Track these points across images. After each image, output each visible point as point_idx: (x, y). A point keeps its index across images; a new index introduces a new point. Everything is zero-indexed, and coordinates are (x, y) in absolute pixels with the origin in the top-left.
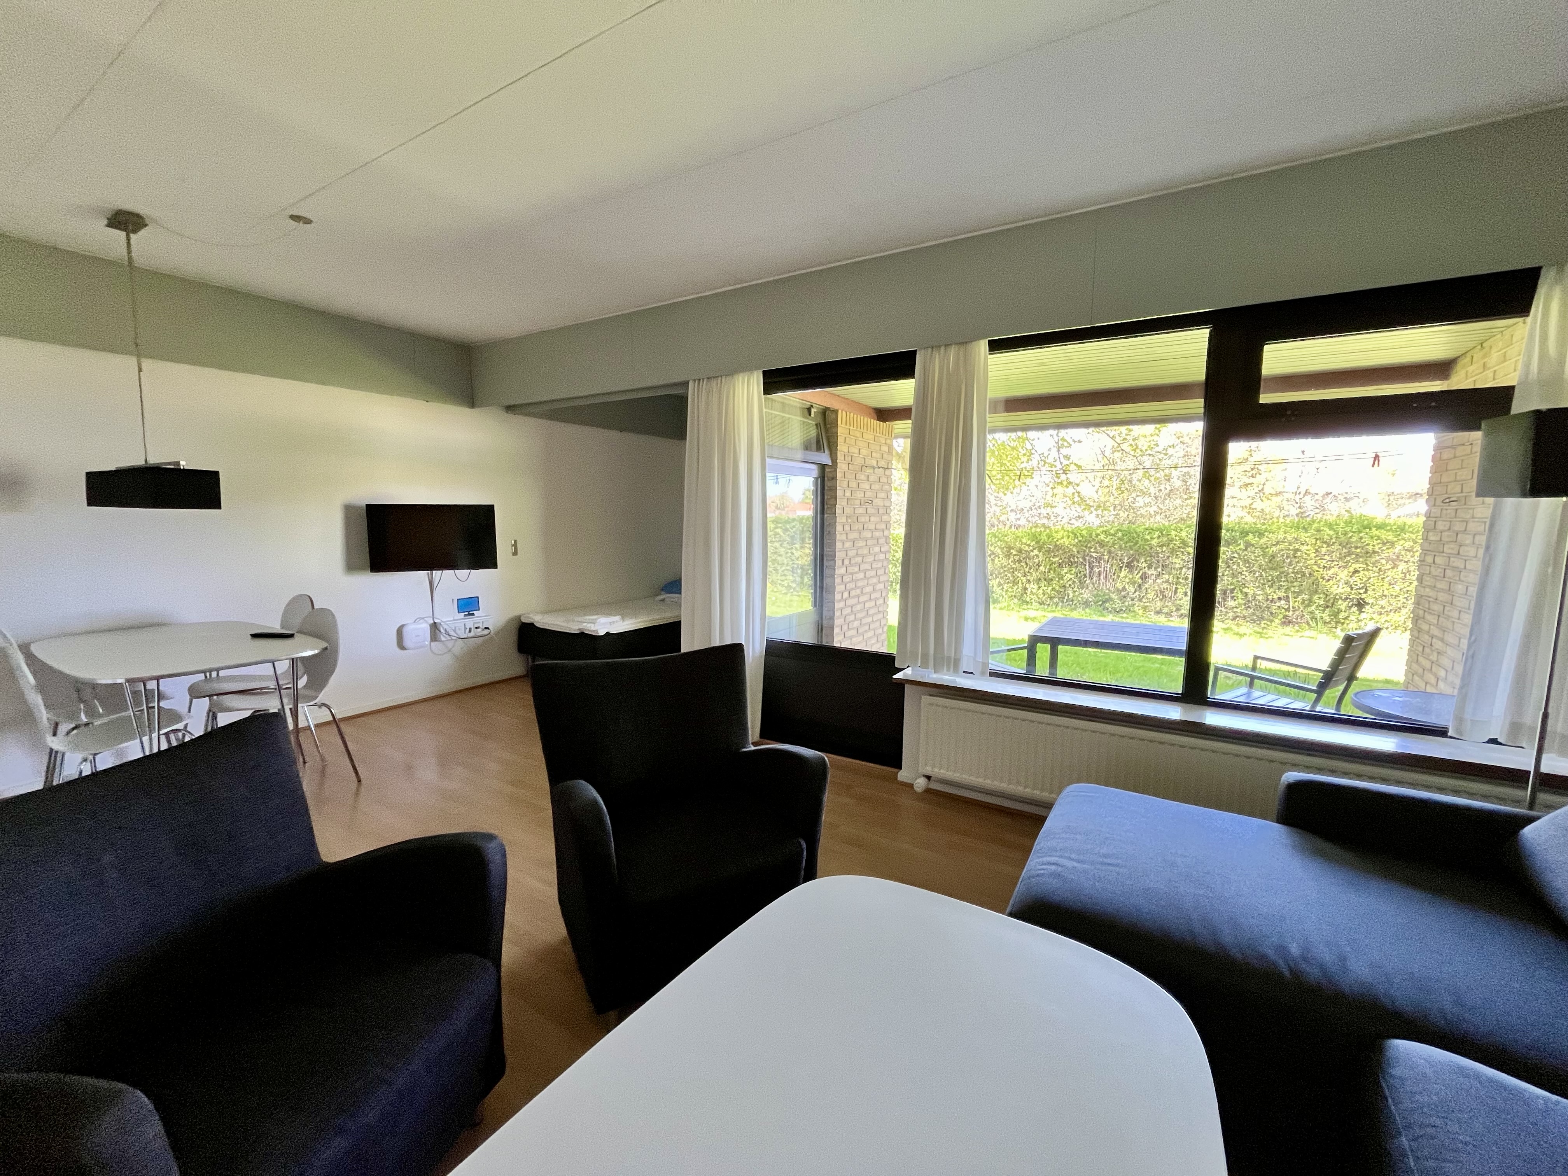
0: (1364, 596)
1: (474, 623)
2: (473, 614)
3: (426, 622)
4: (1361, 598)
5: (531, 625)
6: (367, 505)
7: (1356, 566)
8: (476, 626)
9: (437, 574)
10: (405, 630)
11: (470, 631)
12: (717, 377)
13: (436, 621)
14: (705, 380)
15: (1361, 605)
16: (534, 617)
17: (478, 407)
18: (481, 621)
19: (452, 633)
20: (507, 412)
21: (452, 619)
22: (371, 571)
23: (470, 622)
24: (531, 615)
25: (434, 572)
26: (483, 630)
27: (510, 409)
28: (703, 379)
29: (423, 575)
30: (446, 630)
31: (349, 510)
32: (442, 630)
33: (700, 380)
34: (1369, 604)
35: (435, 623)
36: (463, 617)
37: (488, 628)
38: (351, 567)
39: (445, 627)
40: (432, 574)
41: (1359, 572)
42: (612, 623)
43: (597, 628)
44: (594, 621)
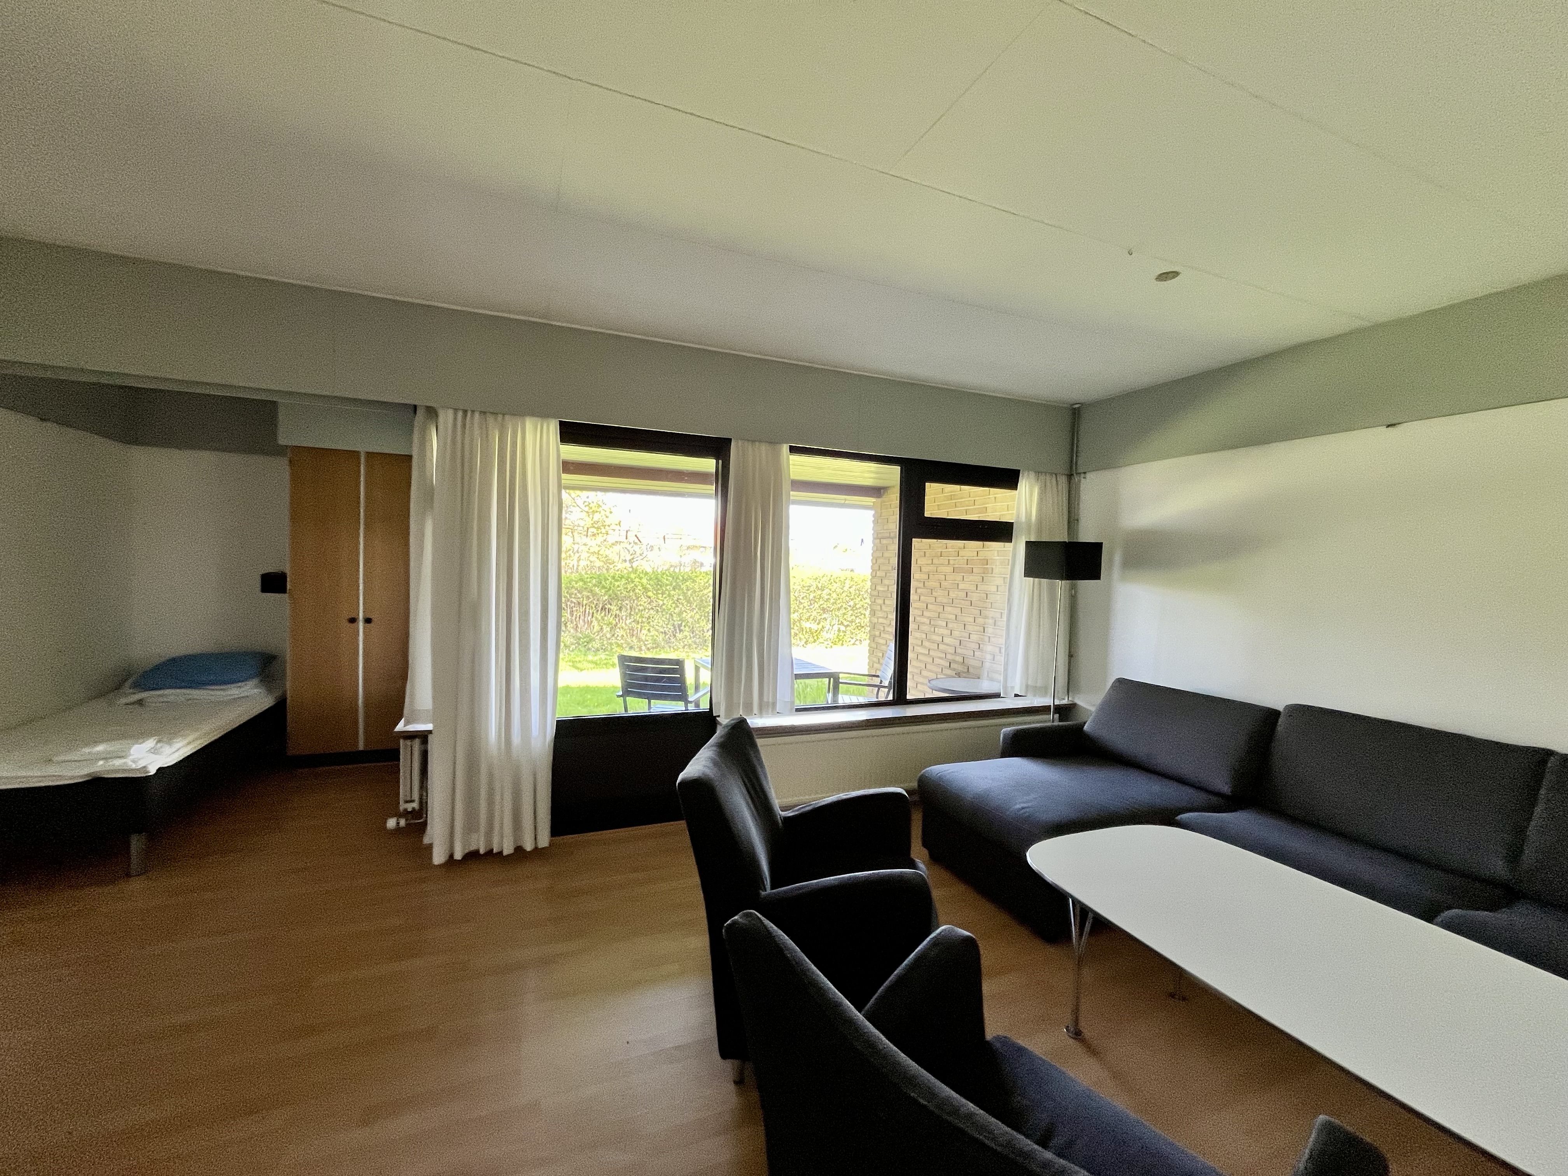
42: (154, 751)
43: (141, 764)
44: (123, 754)
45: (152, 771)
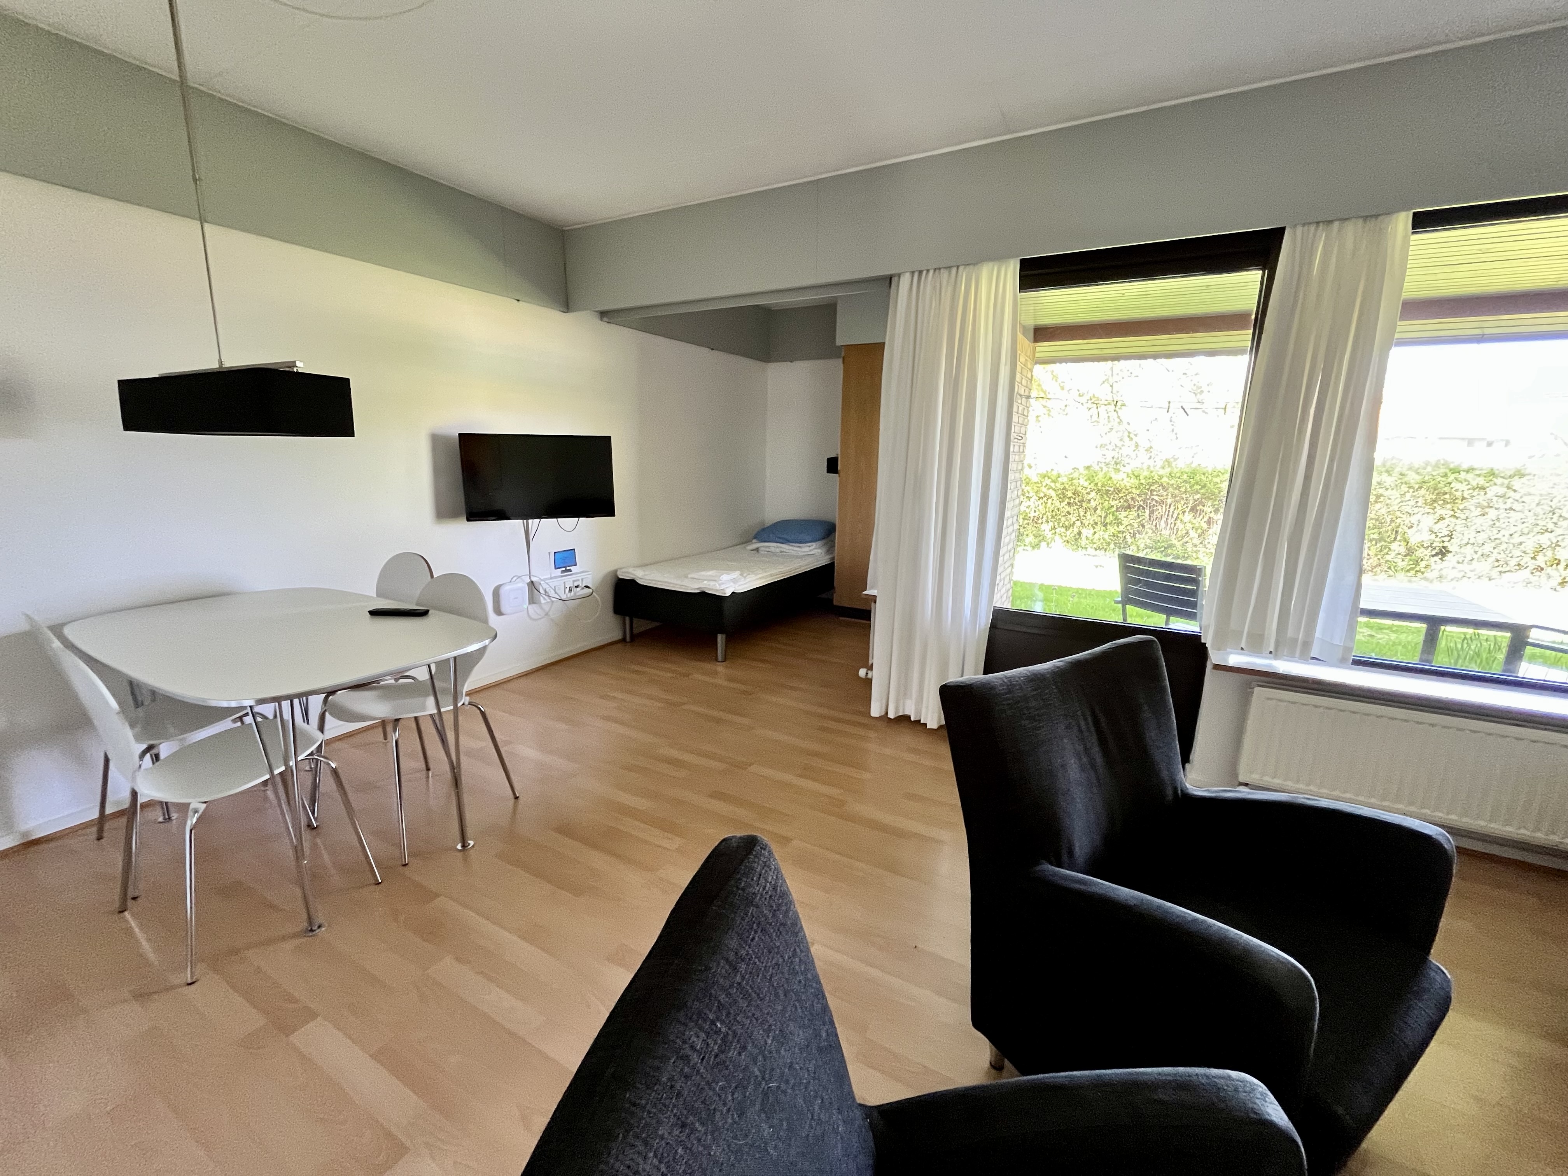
0: (1446, 544)
1: (574, 581)
2: (570, 570)
3: (523, 581)
4: (1443, 547)
5: (632, 582)
6: (461, 435)
7: (1443, 512)
8: (576, 584)
9: (533, 523)
10: (503, 591)
11: (570, 591)
12: (950, 267)
13: (534, 579)
14: (931, 272)
15: (1443, 553)
16: (635, 572)
17: (574, 311)
18: (580, 578)
19: (552, 593)
20: (601, 320)
21: (549, 576)
22: (468, 520)
23: (569, 581)
24: (631, 570)
25: (530, 521)
26: (583, 588)
27: (604, 314)
28: (928, 271)
29: (517, 524)
30: (545, 591)
31: (437, 441)
32: (542, 591)
33: (921, 272)
34: (1451, 552)
35: (532, 582)
36: (560, 574)
37: (587, 587)
38: (443, 513)
39: (545, 586)
40: (527, 523)
41: (1444, 519)
42: (734, 581)
43: (723, 587)
44: (716, 579)
45: (728, 593)
